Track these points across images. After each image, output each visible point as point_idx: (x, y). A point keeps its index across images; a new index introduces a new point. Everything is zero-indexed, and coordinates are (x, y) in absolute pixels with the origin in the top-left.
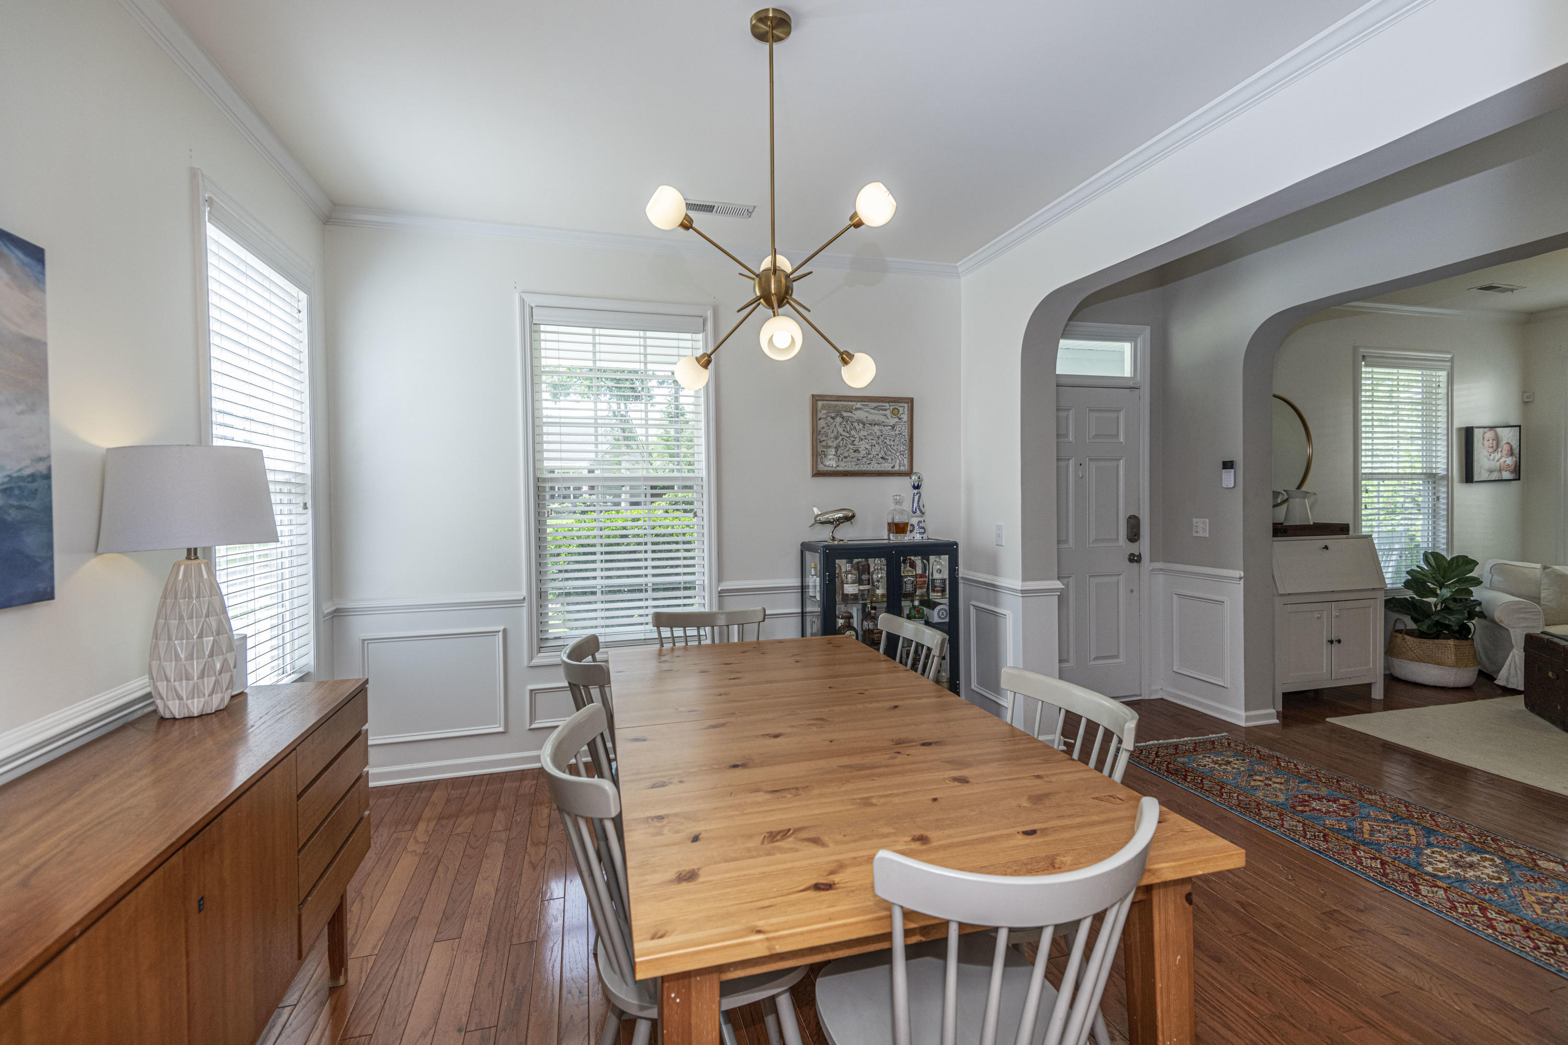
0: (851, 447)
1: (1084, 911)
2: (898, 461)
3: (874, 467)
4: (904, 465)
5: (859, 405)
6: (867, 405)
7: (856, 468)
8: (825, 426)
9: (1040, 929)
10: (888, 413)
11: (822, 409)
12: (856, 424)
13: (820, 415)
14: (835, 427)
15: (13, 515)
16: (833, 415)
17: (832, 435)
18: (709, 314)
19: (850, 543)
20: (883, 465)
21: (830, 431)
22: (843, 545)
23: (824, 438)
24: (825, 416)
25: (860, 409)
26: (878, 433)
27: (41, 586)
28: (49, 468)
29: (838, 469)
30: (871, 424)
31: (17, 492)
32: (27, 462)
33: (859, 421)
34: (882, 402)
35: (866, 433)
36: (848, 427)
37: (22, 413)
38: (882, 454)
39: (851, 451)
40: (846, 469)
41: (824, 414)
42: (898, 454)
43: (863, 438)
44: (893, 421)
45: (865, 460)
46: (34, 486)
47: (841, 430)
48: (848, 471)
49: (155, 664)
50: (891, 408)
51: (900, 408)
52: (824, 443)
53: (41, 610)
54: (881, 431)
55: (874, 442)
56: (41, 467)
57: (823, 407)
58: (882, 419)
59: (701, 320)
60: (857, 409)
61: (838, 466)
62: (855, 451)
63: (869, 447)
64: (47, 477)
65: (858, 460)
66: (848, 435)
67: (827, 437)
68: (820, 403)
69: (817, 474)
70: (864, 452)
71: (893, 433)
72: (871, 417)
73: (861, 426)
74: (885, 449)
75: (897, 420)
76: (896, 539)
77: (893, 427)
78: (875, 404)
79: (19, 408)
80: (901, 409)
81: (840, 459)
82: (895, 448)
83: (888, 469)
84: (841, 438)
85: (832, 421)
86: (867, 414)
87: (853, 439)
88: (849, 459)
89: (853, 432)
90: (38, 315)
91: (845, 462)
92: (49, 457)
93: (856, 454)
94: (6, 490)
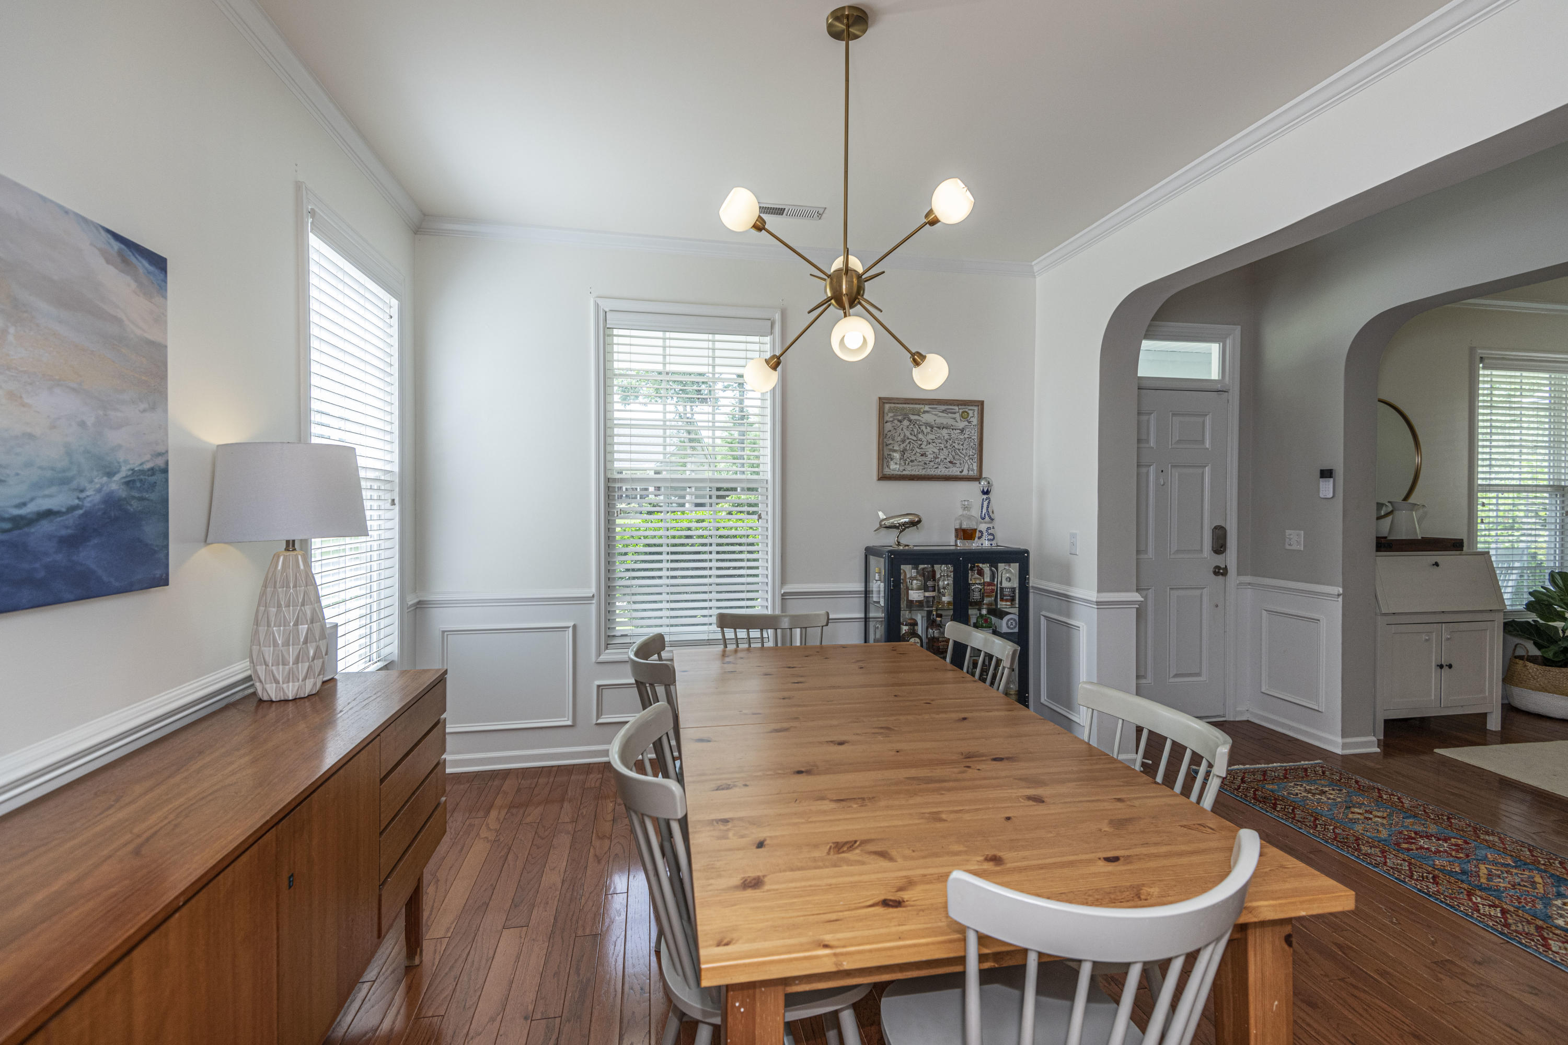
0: (918, 450)
1: (1176, 949)
2: (967, 466)
3: (942, 471)
4: (973, 470)
5: (927, 408)
6: (936, 408)
7: (923, 472)
8: (891, 428)
9: (1128, 965)
10: (957, 416)
11: (889, 412)
12: (923, 428)
13: (887, 418)
14: (902, 430)
15: (135, 506)
16: (900, 418)
17: (899, 439)
18: (777, 317)
19: (915, 548)
20: (951, 470)
21: (896, 435)
22: (908, 551)
23: (891, 442)
24: (891, 419)
25: (927, 412)
26: (947, 437)
27: (158, 573)
28: (167, 463)
29: (905, 473)
30: (939, 428)
31: (138, 484)
32: (148, 457)
33: (927, 424)
34: (951, 405)
35: (933, 437)
36: (915, 430)
37: (144, 411)
38: (950, 458)
39: (918, 454)
40: (913, 473)
41: (891, 417)
42: (967, 458)
43: (931, 441)
44: (962, 425)
45: (932, 464)
46: (153, 479)
47: (908, 434)
48: (914, 475)
49: (255, 648)
50: (961, 411)
51: (969, 412)
52: (890, 447)
53: (157, 594)
54: (949, 435)
55: (942, 446)
56: (160, 462)
57: (890, 410)
58: (951, 422)
59: (769, 323)
60: (925, 412)
61: (904, 470)
62: (922, 455)
63: (936, 451)
64: (165, 471)
65: (925, 464)
66: (915, 439)
67: (893, 440)
68: (887, 406)
69: (883, 477)
70: (932, 456)
71: (962, 437)
72: (939, 421)
73: (929, 429)
74: (953, 453)
75: (966, 423)
76: (962, 545)
77: (962, 431)
78: (943, 407)
79: (143, 406)
80: (971, 413)
81: (907, 462)
82: (964, 452)
83: (956, 474)
84: (908, 441)
85: (899, 424)
86: (935, 418)
87: (920, 443)
88: (915, 463)
89: (920, 436)
90: (160, 320)
91: (912, 466)
92: (167, 452)
93: (923, 458)
94: (129, 483)
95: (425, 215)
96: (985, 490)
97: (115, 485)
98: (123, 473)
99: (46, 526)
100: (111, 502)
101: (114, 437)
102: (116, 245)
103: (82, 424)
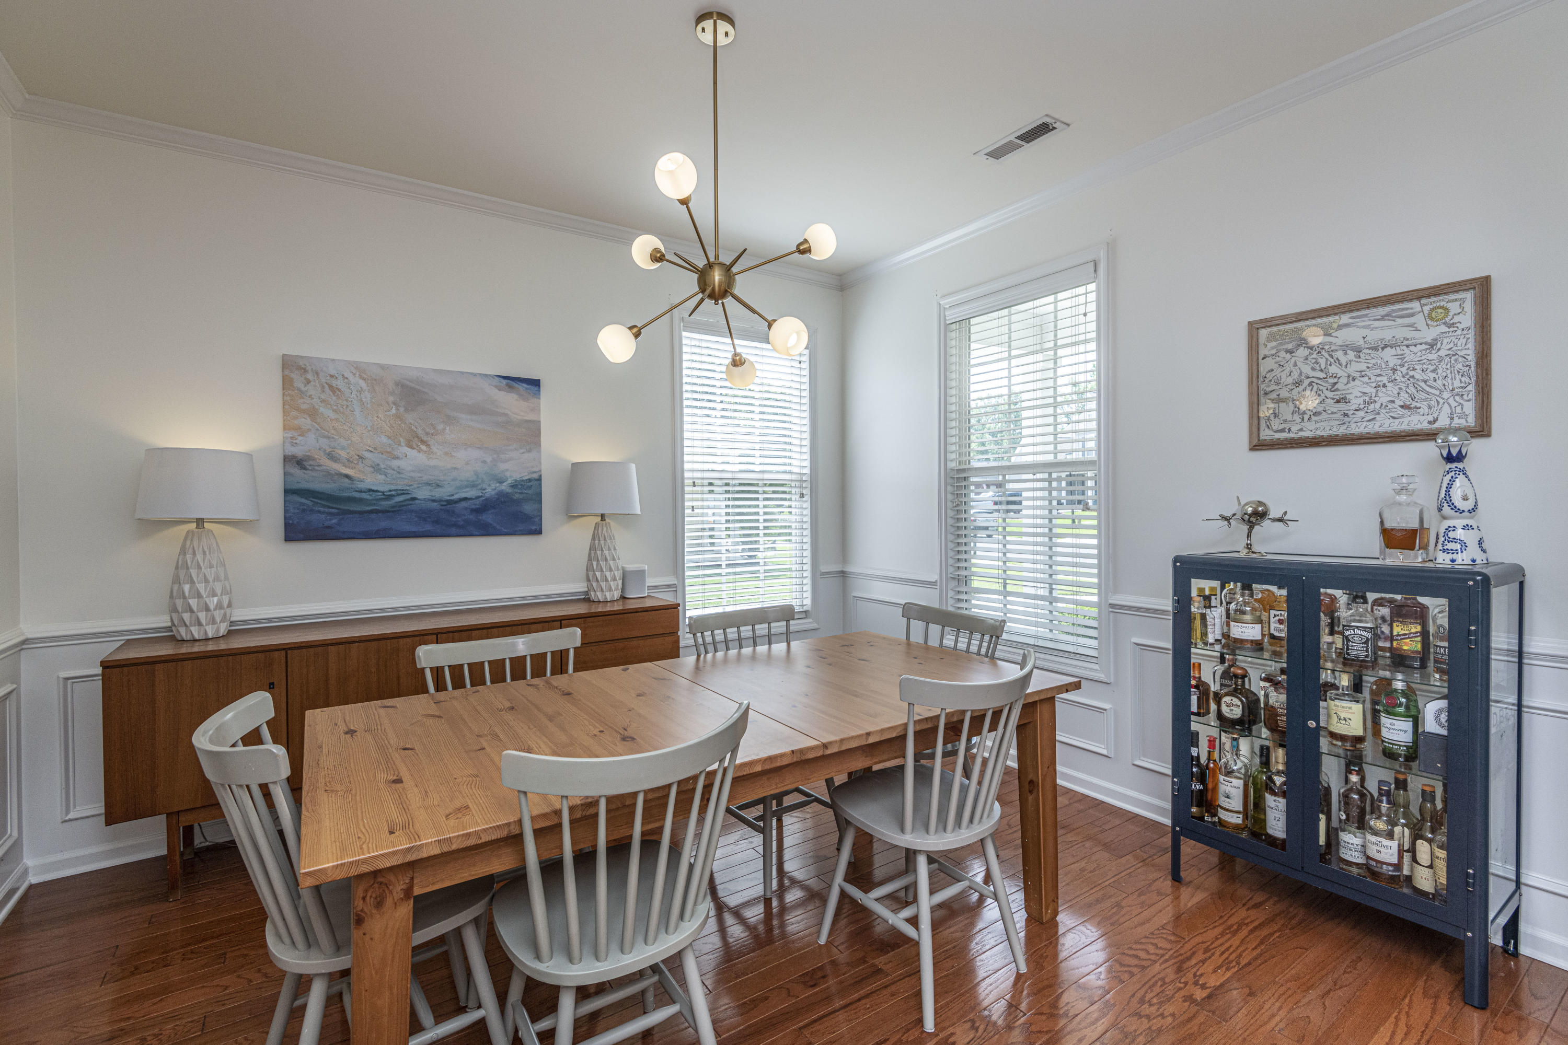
0: (1330, 394)
2: (1446, 409)
3: (1385, 424)
4: (1465, 416)
5: (1345, 319)
6: (1366, 316)
7: (1342, 431)
8: (1275, 366)
10: (1419, 320)
11: (1268, 341)
12: (1339, 354)
13: (1263, 352)
14: (1295, 365)
15: (517, 496)
16: (1290, 346)
17: (1290, 380)
18: (1102, 254)
20: (1406, 421)
21: (1284, 375)
23: (1273, 387)
24: (1274, 352)
25: (1347, 325)
26: (1393, 362)
27: (534, 528)
28: (541, 476)
29: (1301, 434)
30: (1375, 349)
31: (520, 487)
32: (526, 474)
33: (1345, 348)
34: (1401, 301)
35: (1363, 367)
36: (1322, 362)
37: (523, 453)
38: (1405, 398)
39: (1329, 401)
40: (1319, 433)
41: (1273, 348)
42: (1446, 395)
43: (1357, 375)
44: (1429, 334)
45: (1361, 414)
46: (530, 484)
47: (1307, 370)
48: (1322, 437)
49: (591, 574)
50: (1426, 309)
51: (1449, 305)
52: (1274, 395)
53: (540, 536)
54: (1401, 357)
55: (1384, 380)
56: (535, 476)
57: (1271, 337)
58: (1409, 333)
59: (1092, 265)
60: (1340, 327)
61: (1301, 430)
62: (1338, 402)
63: (1370, 390)
64: (539, 479)
65: (1346, 415)
66: (1322, 375)
67: (1278, 384)
68: (1263, 333)
69: (1259, 445)
70: (1361, 400)
71: (1433, 356)
72: (1373, 336)
73: (1351, 355)
74: (1412, 390)
75: (1444, 328)
77: (1432, 345)
78: (1382, 311)
79: (521, 451)
80: (1454, 307)
81: (1306, 417)
82: (1440, 383)
83: (1419, 426)
84: (1307, 382)
85: (1288, 356)
86: (1365, 332)
87: (1332, 381)
88: (1324, 416)
89: (1333, 369)
90: (536, 410)
91: (1316, 422)
92: (540, 471)
93: (1342, 406)
94: (513, 486)
95: (840, 275)
96: (1454, 452)
97: (504, 487)
98: (510, 481)
99: (464, 504)
100: (501, 494)
101: (502, 466)
102: (505, 382)
103: (484, 462)
